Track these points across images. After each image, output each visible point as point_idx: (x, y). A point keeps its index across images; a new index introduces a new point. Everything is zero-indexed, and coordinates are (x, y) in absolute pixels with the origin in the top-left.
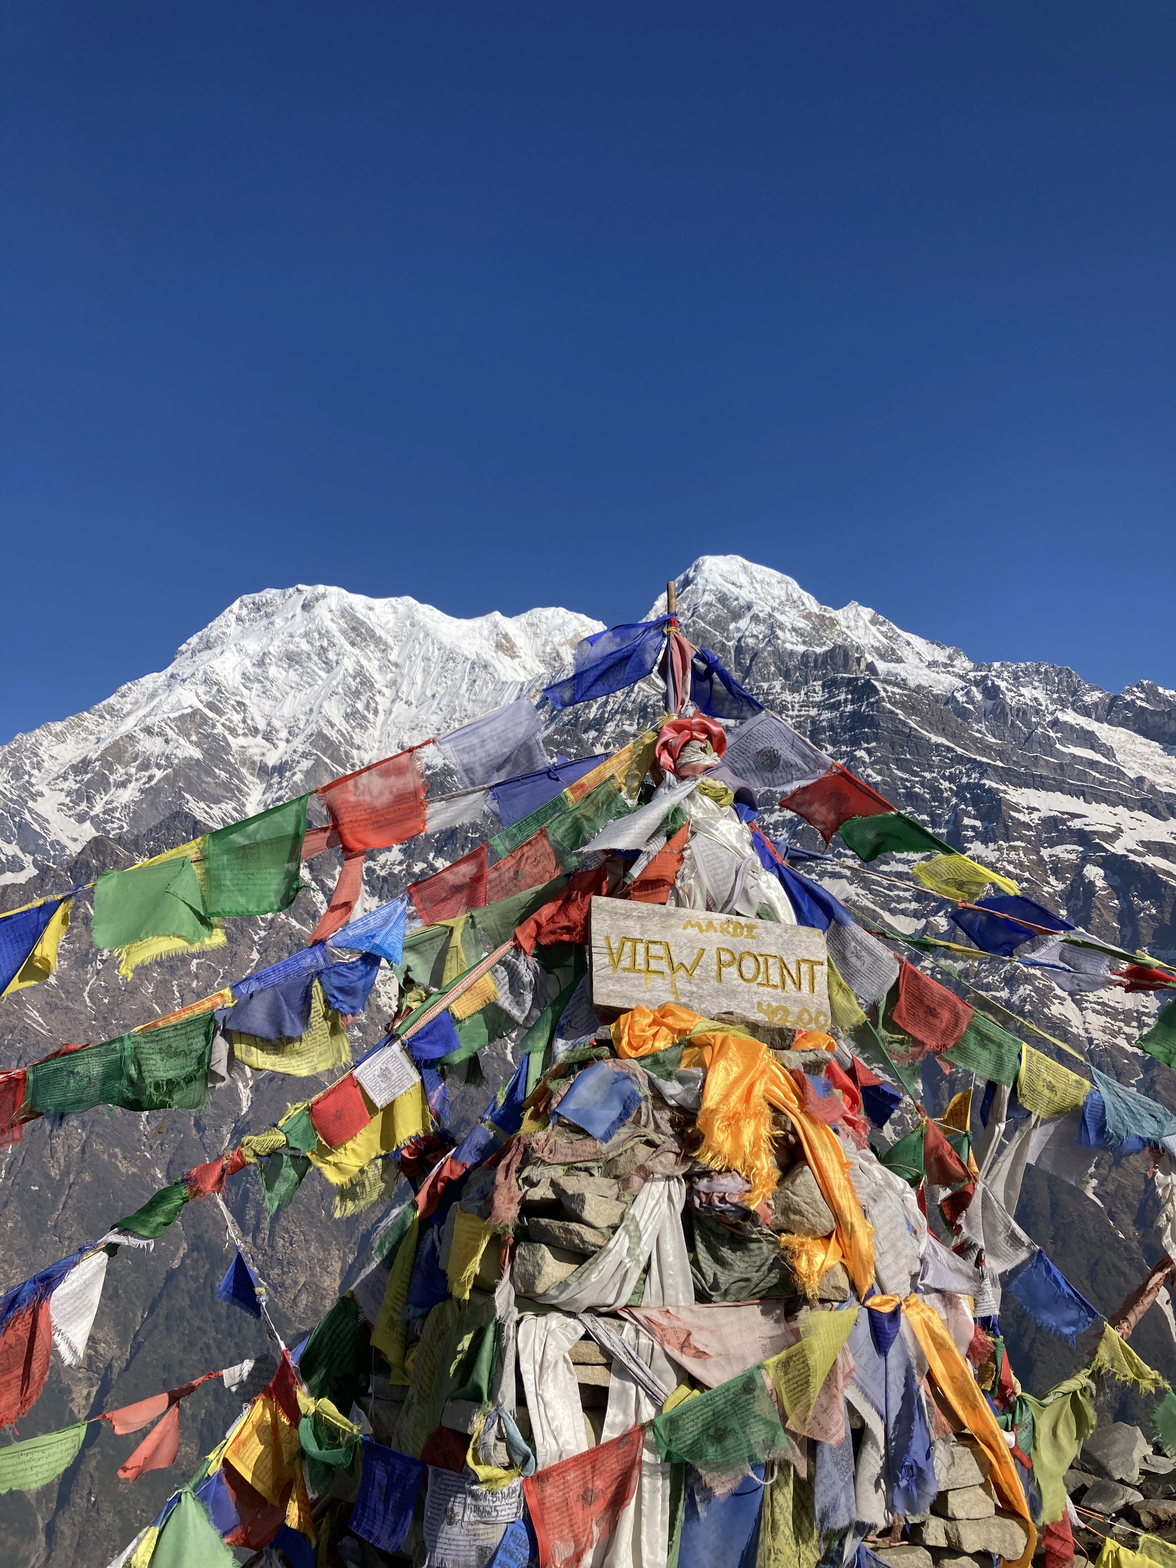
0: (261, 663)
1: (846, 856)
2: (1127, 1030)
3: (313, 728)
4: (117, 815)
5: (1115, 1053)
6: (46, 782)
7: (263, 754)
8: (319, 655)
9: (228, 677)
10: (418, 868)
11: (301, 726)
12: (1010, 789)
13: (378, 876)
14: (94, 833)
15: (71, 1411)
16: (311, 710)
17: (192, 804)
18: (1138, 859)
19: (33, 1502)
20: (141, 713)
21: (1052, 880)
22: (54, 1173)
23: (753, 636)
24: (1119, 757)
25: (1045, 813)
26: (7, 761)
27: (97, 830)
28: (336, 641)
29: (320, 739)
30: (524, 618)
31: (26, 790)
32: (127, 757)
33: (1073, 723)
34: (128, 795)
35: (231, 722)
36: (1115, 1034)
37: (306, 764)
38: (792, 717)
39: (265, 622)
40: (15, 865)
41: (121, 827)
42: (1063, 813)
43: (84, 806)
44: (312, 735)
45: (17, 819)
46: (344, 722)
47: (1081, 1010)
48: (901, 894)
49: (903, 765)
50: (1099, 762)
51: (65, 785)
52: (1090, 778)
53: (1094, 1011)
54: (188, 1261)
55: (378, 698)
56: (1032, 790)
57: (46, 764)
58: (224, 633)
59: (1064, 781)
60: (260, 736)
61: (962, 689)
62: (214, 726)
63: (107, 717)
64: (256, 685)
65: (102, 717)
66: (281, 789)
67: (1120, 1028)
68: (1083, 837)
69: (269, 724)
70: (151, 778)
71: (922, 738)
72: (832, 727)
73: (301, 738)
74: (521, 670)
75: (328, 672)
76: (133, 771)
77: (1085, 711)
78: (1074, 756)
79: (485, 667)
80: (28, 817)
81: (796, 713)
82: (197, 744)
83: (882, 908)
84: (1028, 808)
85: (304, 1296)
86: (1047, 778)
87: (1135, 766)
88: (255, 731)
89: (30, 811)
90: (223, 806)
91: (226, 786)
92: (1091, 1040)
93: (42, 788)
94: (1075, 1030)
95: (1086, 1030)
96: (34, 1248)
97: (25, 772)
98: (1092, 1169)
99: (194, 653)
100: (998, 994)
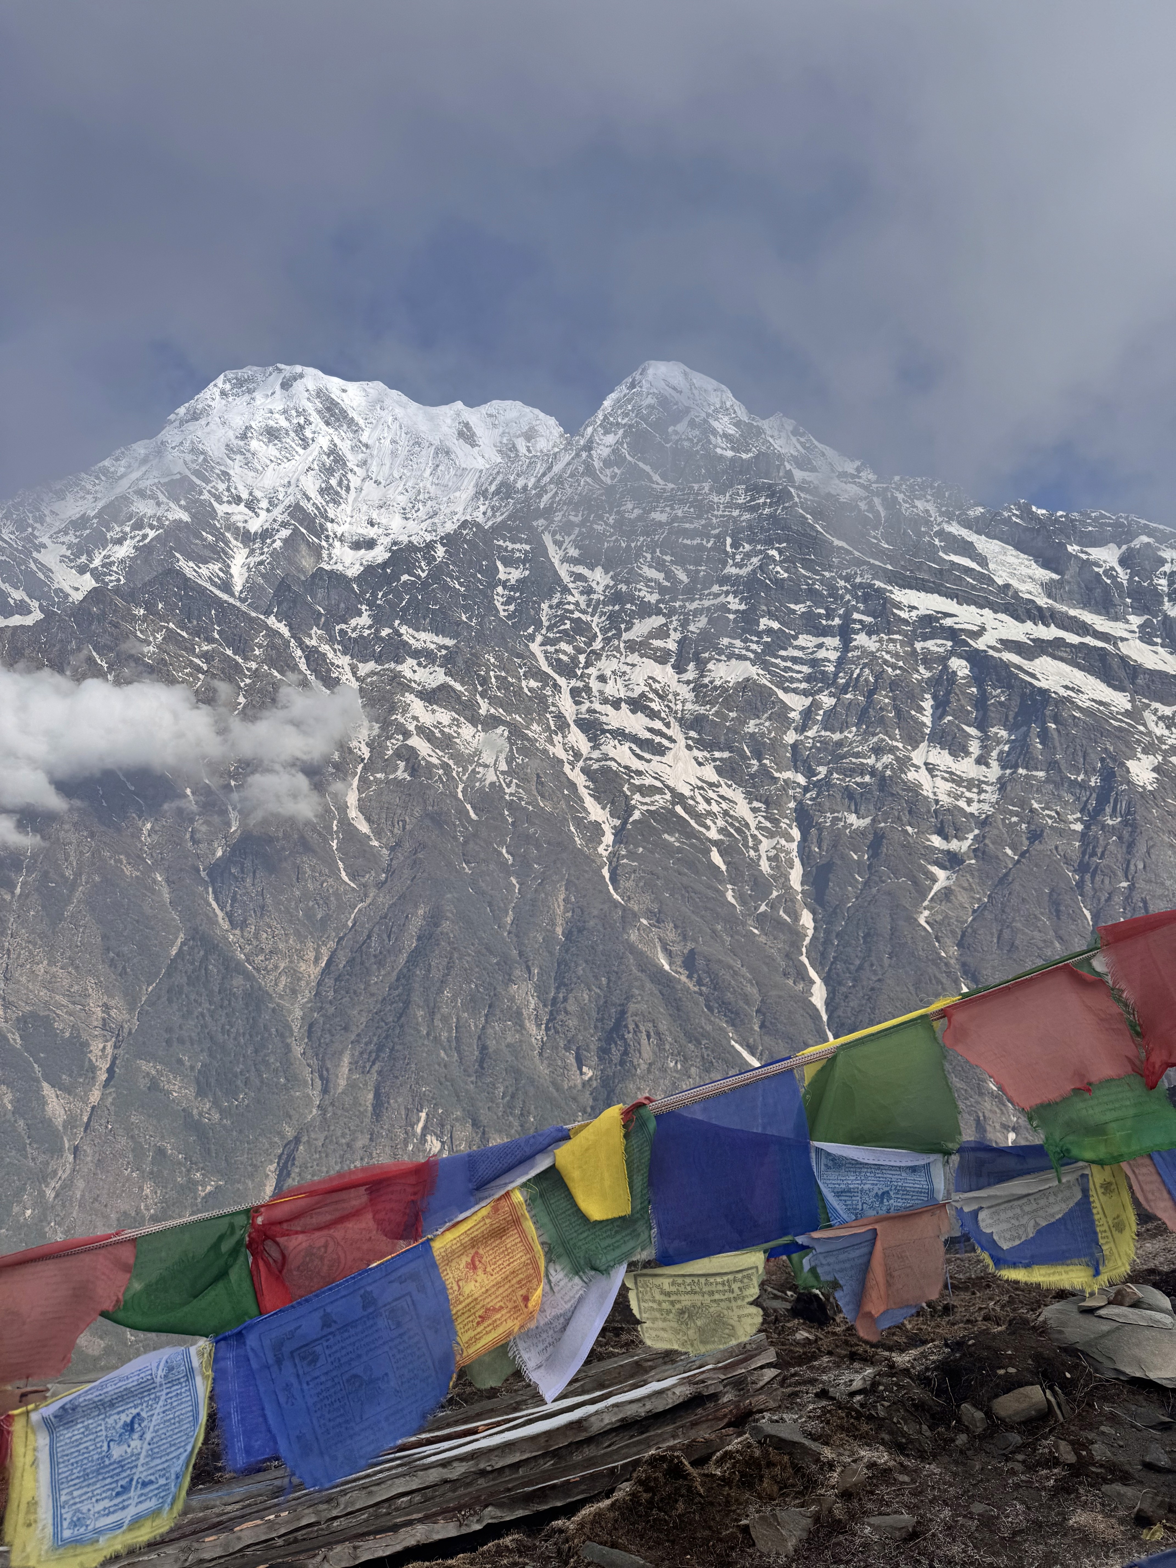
0: (244, 437)
1: (752, 641)
2: (968, 794)
3: (291, 500)
4: (115, 569)
5: (956, 813)
6: (48, 535)
7: (246, 521)
8: (296, 431)
9: (213, 447)
10: (385, 632)
11: (281, 497)
12: (896, 590)
13: (350, 638)
14: (94, 584)
15: (90, 1060)
16: (289, 482)
17: (182, 563)
18: (996, 655)
19: (60, 1128)
20: (135, 475)
21: (921, 669)
22: (68, 873)
23: (688, 439)
24: (991, 566)
25: (922, 612)
26: (12, 514)
27: (97, 582)
28: (312, 419)
29: (296, 511)
30: (484, 409)
31: (32, 542)
32: (122, 516)
33: (956, 533)
34: (124, 551)
35: (217, 490)
36: (957, 797)
37: (285, 533)
38: (716, 517)
39: (247, 397)
40: (22, 609)
41: (118, 580)
42: (938, 612)
43: (84, 559)
44: (290, 506)
45: (23, 568)
46: (319, 497)
47: (933, 777)
48: (794, 675)
49: (808, 565)
50: (973, 570)
51: (66, 539)
52: (964, 583)
53: (943, 778)
54: (185, 948)
55: (350, 476)
56: (914, 591)
57: (48, 519)
58: (209, 406)
59: (942, 585)
60: (243, 504)
61: (865, 499)
62: (201, 493)
63: (103, 478)
64: (239, 457)
65: (98, 478)
66: (262, 554)
67: (963, 793)
68: (952, 634)
69: (251, 494)
70: (145, 536)
71: (826, 541)
72: (750, 528)
73: (280, 508)
74: (480, 459)
75: (305, 448)
76: (128, 529)
77: (967, 524)
78: (953, 563)
79: (447, 453)
80: (32, 565)
81: (720, 513)
82: (185, 509)
83: (777, 687)
84: (909, 607)
85: (283, 978)
86: (928, 581)
87: (1004, 574)
88: (238, 500)
89: (36, 561)
90: (211, 566)
91: (212, 548)
92: (937, 802)
93: (45, 540)
94: (925, 793)
95: (935, 794)
96: (53, 932)
97: (29, 525)
98: (926, 903)
99: (182, 424)
100: (865, 761)
